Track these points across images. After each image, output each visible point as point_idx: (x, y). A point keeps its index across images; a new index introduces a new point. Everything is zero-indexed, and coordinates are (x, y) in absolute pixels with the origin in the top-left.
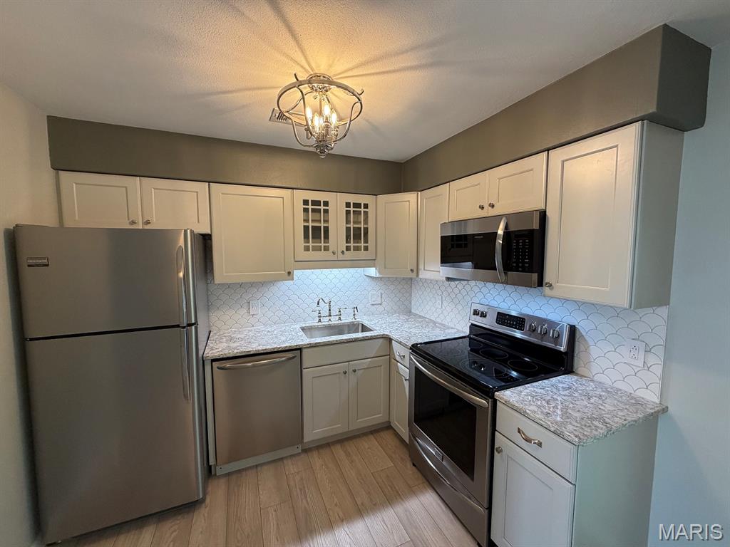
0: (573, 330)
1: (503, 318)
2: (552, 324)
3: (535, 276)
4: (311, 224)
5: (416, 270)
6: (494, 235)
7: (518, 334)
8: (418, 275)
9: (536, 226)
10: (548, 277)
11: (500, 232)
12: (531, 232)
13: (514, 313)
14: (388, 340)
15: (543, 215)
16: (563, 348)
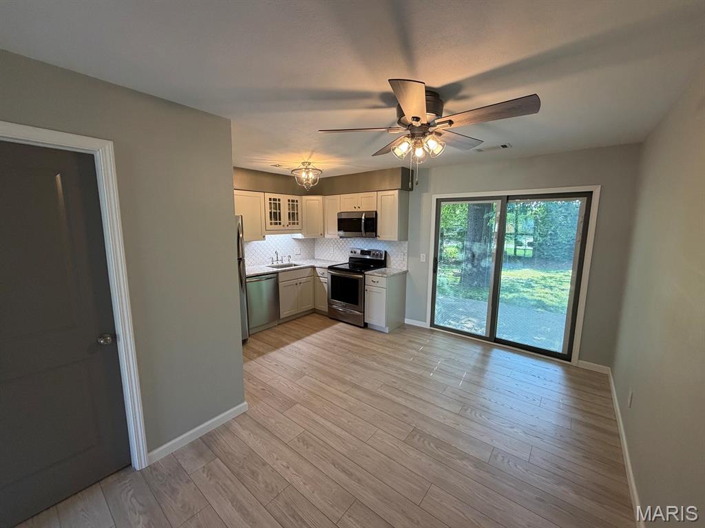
0: (386, 252)
1: (363, 252)
2: (379, 251)
3: (374, 233)
4: (273, 211)
5: (323, 235)
6: (361, 219)
7: (368, 257)
8: (324, 237)
9: (374, 216)
10: (378, 234)
11: (363, 218)
12: (373, 218)
13: (366, 250)
14: (314, 268)
15: (376, 212)
16: (383, 259)
